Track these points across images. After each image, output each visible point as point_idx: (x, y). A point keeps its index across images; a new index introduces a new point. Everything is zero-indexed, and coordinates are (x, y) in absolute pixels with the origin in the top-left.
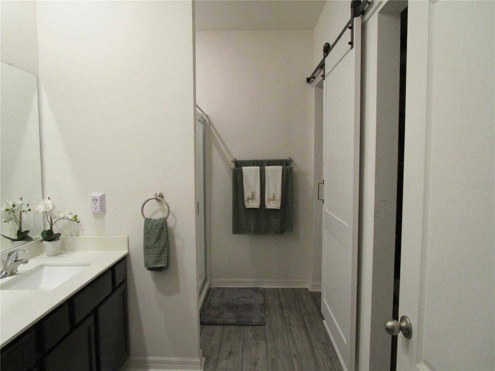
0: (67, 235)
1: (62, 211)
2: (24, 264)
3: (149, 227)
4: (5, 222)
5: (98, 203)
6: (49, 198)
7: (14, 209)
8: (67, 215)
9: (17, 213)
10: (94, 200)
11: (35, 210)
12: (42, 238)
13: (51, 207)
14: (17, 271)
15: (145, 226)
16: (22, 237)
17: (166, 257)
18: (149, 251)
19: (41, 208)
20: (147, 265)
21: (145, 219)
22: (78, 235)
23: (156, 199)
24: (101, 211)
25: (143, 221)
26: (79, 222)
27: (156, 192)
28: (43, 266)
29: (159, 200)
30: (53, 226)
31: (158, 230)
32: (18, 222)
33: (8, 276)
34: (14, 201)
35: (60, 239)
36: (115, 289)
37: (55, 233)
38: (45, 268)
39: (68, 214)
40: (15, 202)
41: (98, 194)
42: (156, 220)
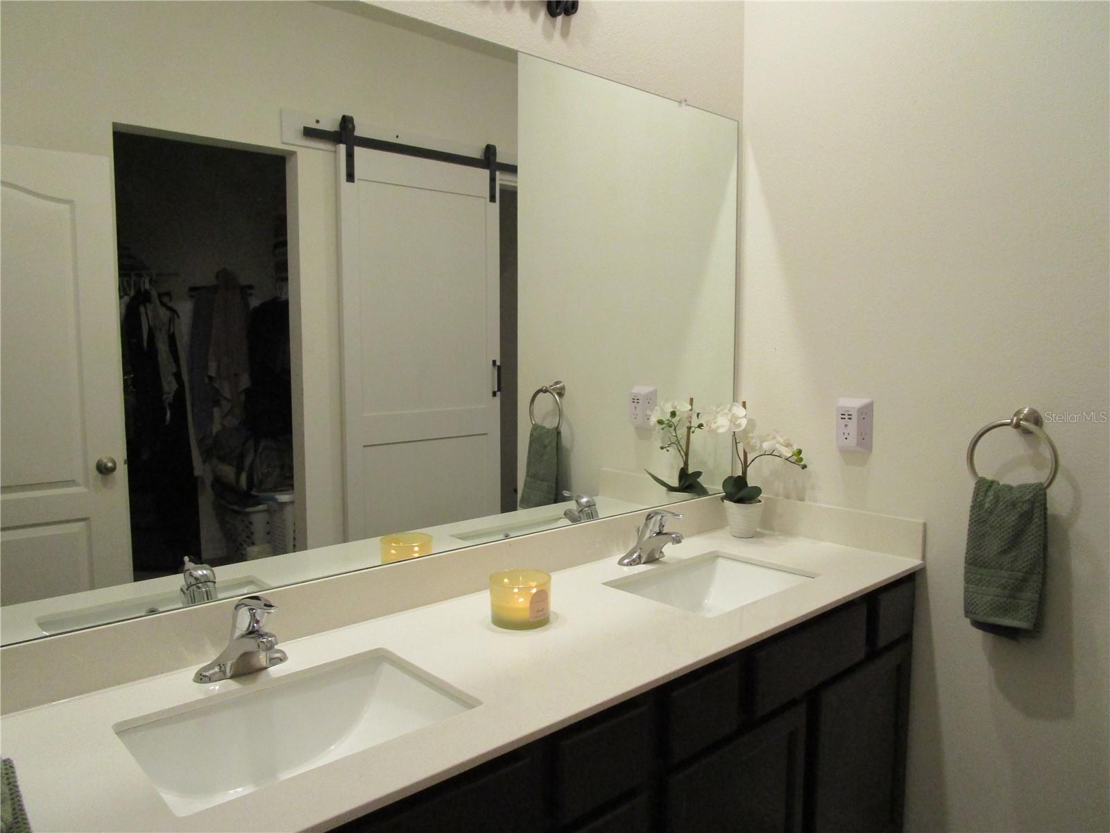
0: (777, 495)
1: (771, 437)
2: (673, 544)
3: (987, 505)
4: (662, 448)
5: (853, 424)
6: (744, 405)
7: (675, 420)
8: (777, 445)
9: (682, 432)
10: (842, 416)
11: (710, 427)
12: (724, 494)
13: (744, 422)
14: (664, 556)
15: (975, 500)
16: (687, 484)
17: (1032, 601)
18: (982, 575)
19: (722, 424)
20: (971, 612)
21: (976, 481)
22: (802, 499)
23: (1017, 426)
24: (858, 444)
25: (970, 485)
26: (804, 467)
27: (1021, 407)
28: (718, 556)
29: (1027, 432)
30: (748, 469)
31: (1012, 519)
32: (682, 452)
33: (644, 563)
34: (676, 404)
35: (760, 501)
36: (873, 653)
37: (750, 485)
38: (720, 560)
39: (781, 444)
40: (676, 407)
41: (855, 403)
42: (1010, 488)
